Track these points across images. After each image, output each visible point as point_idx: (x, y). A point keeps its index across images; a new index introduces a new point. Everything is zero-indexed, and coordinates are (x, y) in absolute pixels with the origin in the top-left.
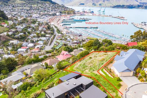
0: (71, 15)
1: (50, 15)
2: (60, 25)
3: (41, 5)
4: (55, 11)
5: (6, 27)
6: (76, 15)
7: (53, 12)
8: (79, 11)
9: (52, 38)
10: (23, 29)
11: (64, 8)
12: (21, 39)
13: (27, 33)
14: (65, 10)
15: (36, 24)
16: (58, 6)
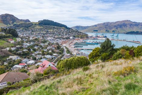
0: (84, 39)
1: (64, 39)
2: (71, 47)
3: (56, 30)
4: (69, 35)
6: (89, 39)
7: (67, 36)
8: (92, 36)
9: (59, 57)
10: (29, 46)
11: (77, 33)
12: (23, 55)
13: (33, 50)
14: (78, 35)
15: (46, 44)
16: (72, 31)
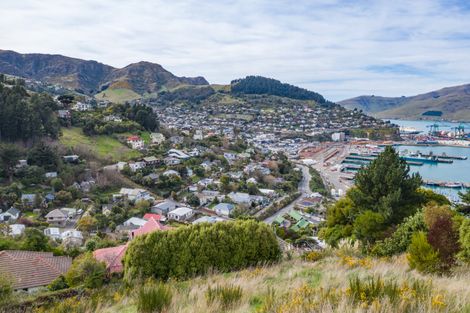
0: (385, 143)
1: (310, 139)
2: (332, 168)
3: (285, 110)
4: (328, 127)
5: (137, 150)
6: (403, 143)
7: (322, 131)
9: (279, 201)
10: (186, 159)
11: (360, 120)
12: (161, 187)
13: (194, 172)
14: (363, 127)
15: (244, 155)
16: (340, 115)
